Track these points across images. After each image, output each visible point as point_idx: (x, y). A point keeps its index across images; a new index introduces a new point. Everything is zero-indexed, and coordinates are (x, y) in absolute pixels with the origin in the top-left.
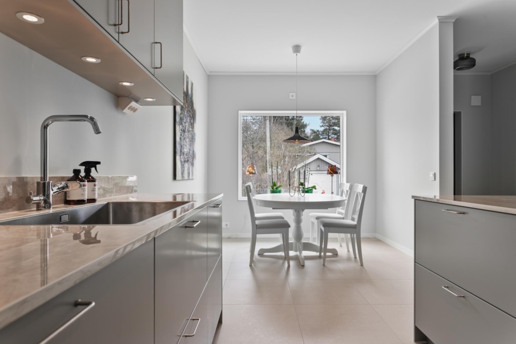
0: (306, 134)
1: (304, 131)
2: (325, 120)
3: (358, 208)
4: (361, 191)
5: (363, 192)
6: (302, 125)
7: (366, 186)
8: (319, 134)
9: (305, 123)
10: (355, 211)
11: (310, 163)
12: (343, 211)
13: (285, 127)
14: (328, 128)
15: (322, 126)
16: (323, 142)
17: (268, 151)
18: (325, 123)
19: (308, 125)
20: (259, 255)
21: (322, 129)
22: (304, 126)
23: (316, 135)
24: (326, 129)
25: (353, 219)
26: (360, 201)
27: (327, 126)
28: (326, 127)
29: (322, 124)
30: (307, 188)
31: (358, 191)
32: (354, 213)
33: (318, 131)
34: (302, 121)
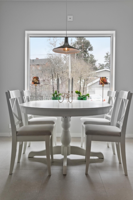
0: (95, 66)
1: (95, 64)
2: (107, 58)
3: (123, 115)
4: (126, 98)
5: (128, 98)
6: (93, 61)
7: (131, 92)
8: (104, 66)
9: (95, 60)
10: (120, 118)
11: (96, 82)
12: (110, 116)
13: (83, 61)
14: (109, 63)
15: (106, 61)
16: (105, 70)
17: (69, 74)
18: (107, 60)
19: (97, 60)
20: (29, 157)
21: (105, 63)
22: (95, 61)
23: (102, 67)
24: (108, 63)
25: (118, 126)
26: (125, 108)
27: (109, 62)
28: (107, 62)
29: (105, 60)
30: (82, 96)
31: (123, 98)
32: (119, 119)
33: (103, 65)
34: (93, 59)
